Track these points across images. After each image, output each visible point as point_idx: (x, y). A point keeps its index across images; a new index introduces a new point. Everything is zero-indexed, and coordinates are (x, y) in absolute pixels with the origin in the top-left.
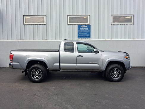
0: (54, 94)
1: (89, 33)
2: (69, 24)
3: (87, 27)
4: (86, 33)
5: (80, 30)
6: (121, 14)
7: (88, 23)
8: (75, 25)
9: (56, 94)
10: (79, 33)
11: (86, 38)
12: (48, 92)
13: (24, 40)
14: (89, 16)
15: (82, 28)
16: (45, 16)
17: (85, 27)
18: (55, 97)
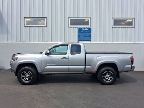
0: (54, 98)
1: (90, 36)
2: (69, 26)
3: (87, 29)
4: (87, 36)
5: (81, 32)
6: (122, 17)
7: (89, 26)
8: (76, 27)
9: (56, 98)
10: (80, 36)
11: (86, 41)
12: (47, 95)
13: (25, 42)
14: (90, 19)
15: (83, 30)
16: (46, 18)
17: (85, 29)
18: (54, 101)
